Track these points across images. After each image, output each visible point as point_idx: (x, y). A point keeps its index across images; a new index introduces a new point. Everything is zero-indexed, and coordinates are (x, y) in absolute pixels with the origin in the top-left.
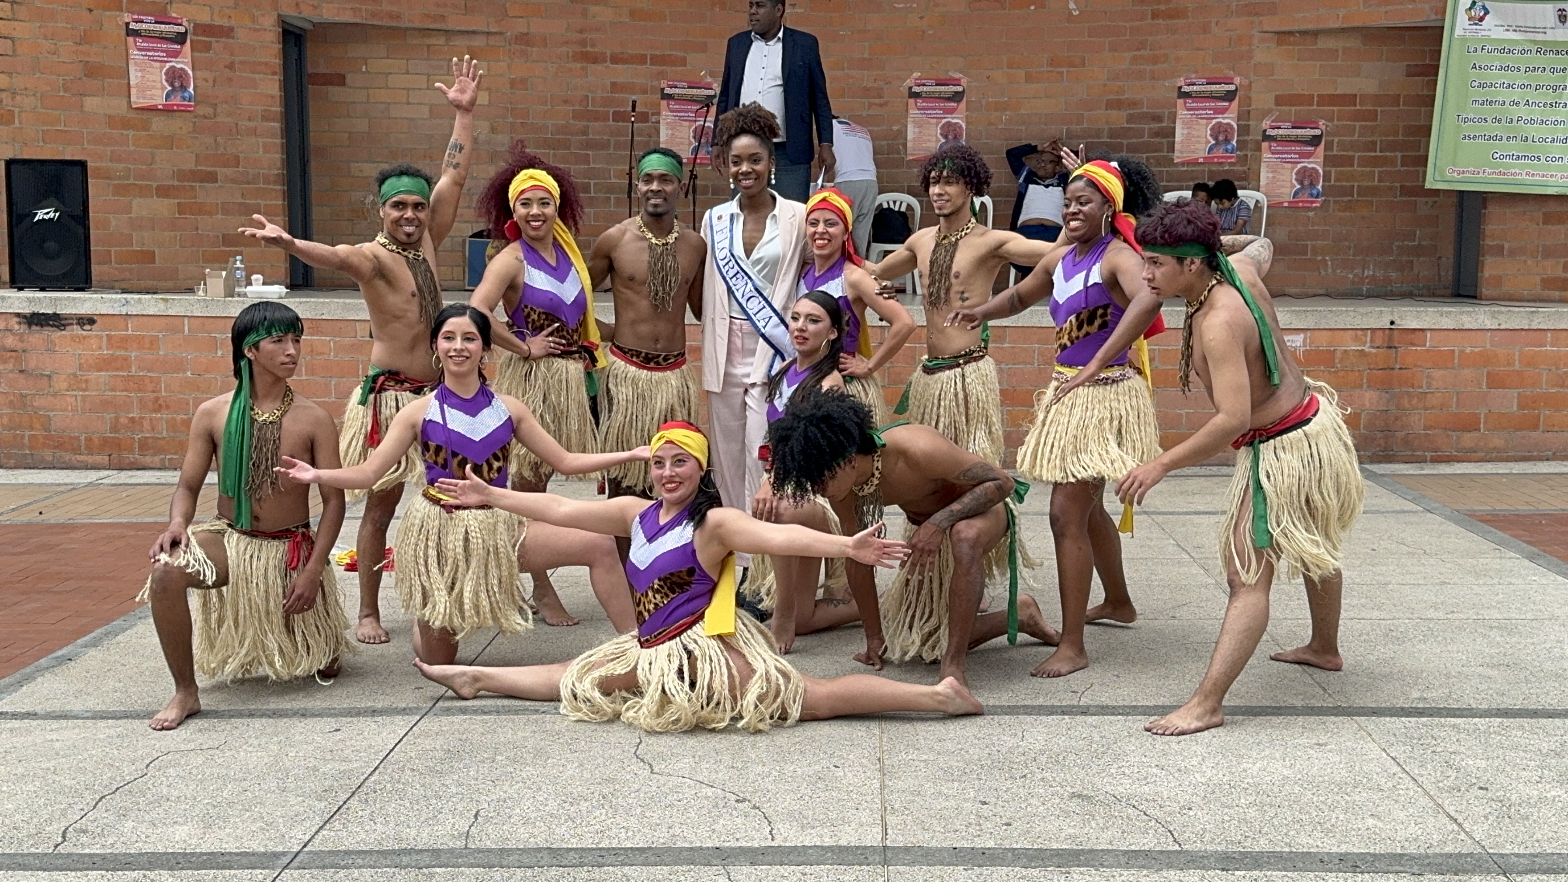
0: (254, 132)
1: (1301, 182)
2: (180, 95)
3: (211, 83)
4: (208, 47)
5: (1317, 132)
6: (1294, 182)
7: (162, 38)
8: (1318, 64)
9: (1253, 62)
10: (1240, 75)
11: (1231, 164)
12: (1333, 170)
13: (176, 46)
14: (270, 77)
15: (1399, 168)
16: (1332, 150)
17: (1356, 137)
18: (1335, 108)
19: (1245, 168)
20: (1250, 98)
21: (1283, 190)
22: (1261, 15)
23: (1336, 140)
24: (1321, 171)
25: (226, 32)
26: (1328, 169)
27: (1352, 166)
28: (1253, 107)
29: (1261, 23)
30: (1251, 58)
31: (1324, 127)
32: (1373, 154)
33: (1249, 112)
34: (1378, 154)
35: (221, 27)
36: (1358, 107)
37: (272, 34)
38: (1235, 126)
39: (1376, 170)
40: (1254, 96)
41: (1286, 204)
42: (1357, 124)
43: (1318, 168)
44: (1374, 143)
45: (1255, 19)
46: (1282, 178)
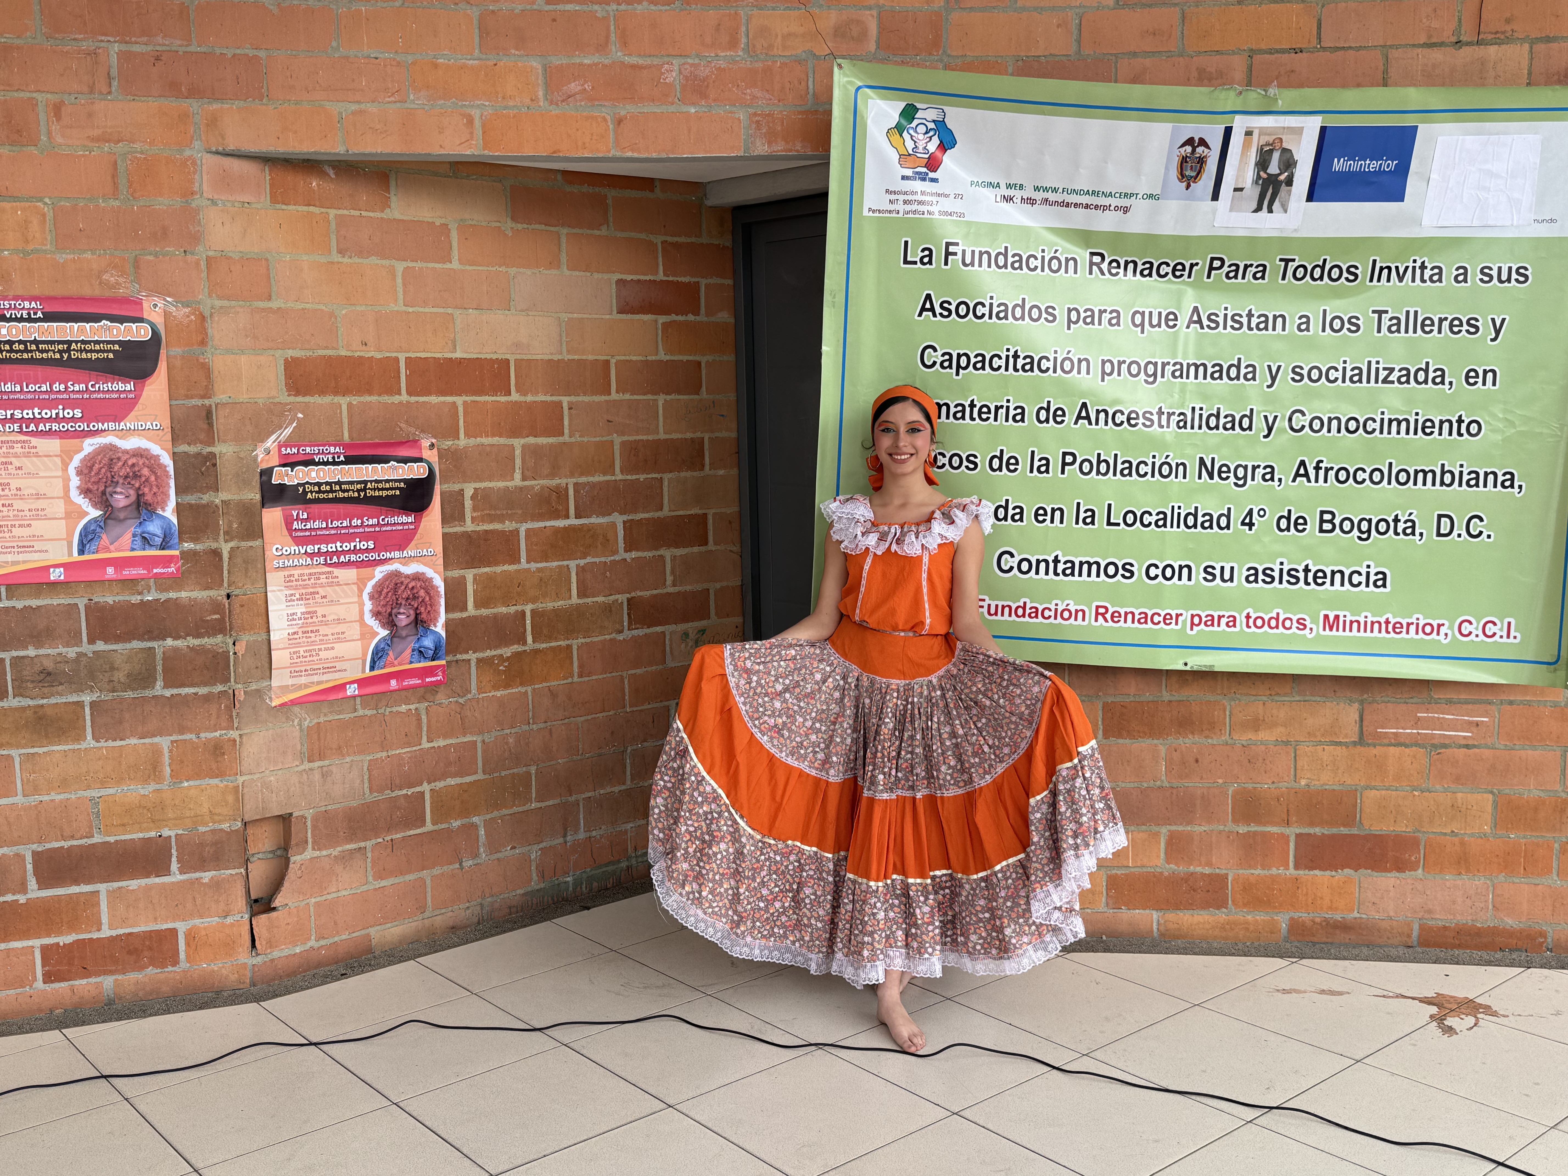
1: (389, 622)
5: (418, 471)
6: (371, 622)
8: (400, 267)
9: (201, 252)
10: (161, 291)
11: (164, 583)
12: (470, 575)
15: (622, 555)
16: (462, 518)
17: (517, 480)
18: (459, 400)
19: (219, 594)
20: (206, 369)
21: (341, 649)
22: (215, 96)
23: (469, 492)
24: (439, 583)
26: (456, 573)
27: (516, 560)
28: (221, 397)
29: (213, 122)
30: (196, 238)
31: (431, 456)
32: (561, 523)
33: (209, 414)
34: (573, 521)
36: (515, 397)
38: (167, 460)
39: (573, 564)
40: (219, 363)
41: (352, 690)
42: (518, 443)
43: (430, 573)
44: (561, 494)
45: (193, 105)
46: (333, 612)
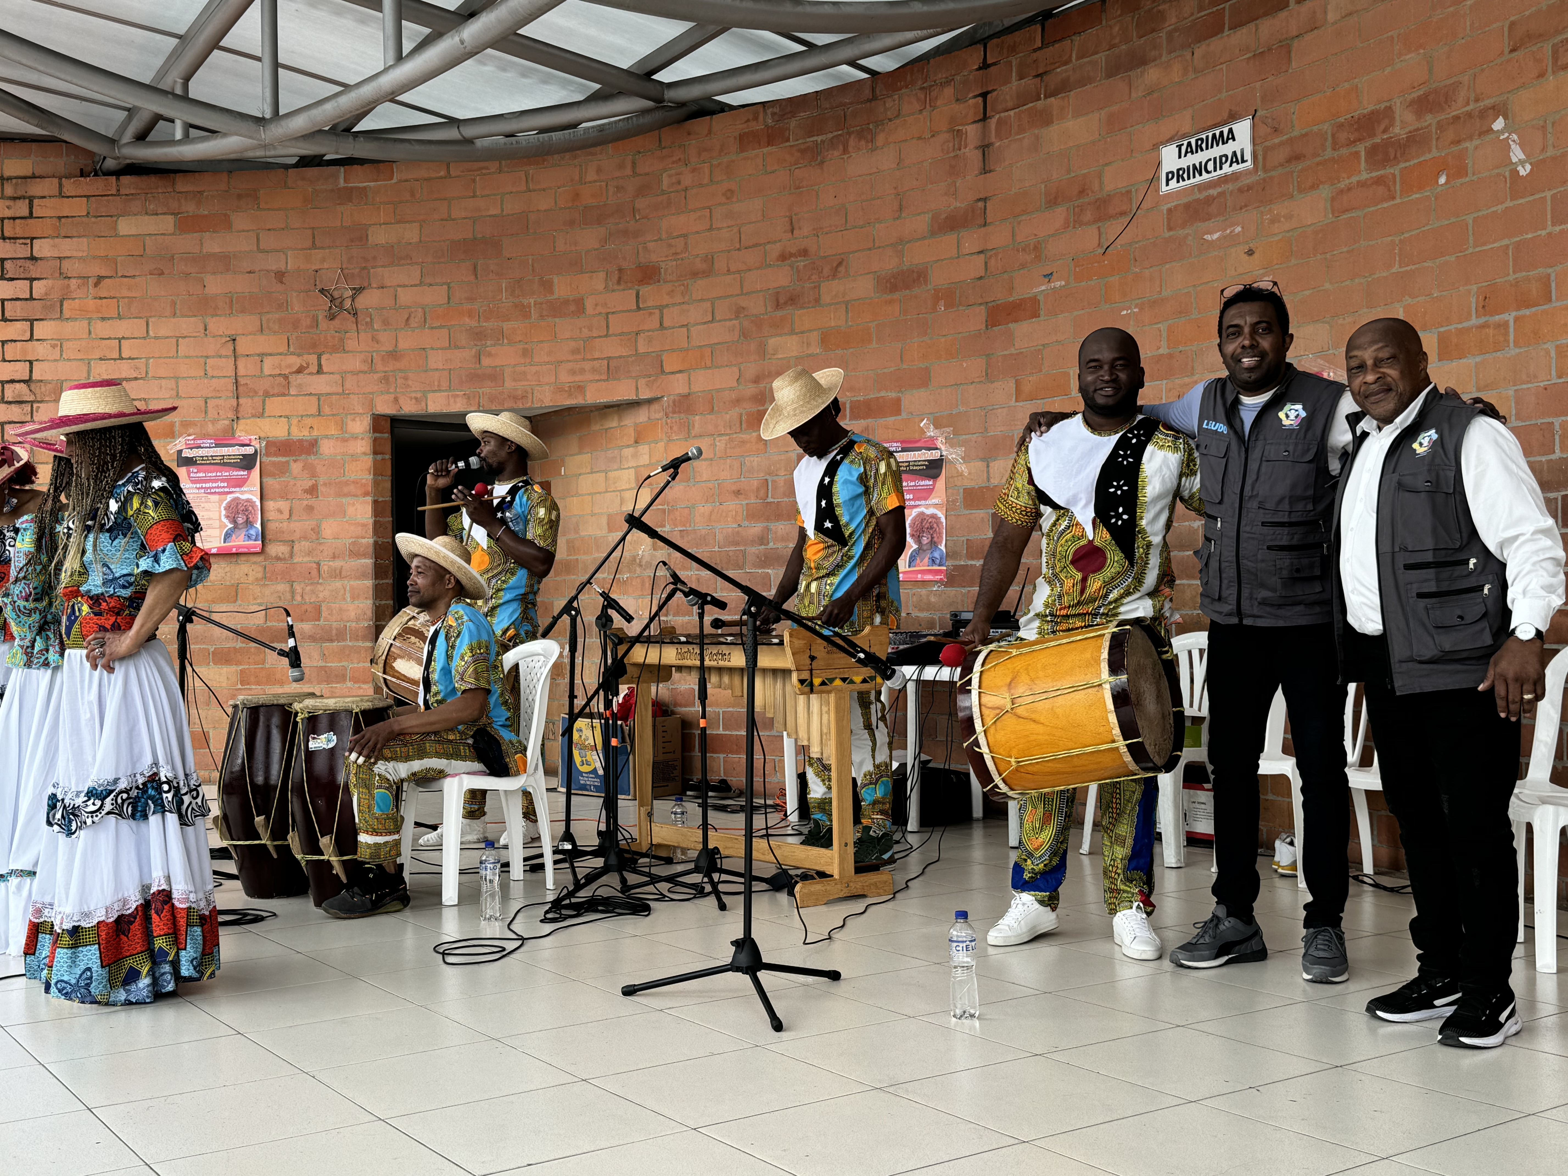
0: (338, 574)
2: (242, 533)
3: (286, 515)
4: (283, 469)
7: (224, 463)
13: (242, 473)
14: (362, 499)
25: (309, 447)
35: (301, 441)
37: (364, 442)
